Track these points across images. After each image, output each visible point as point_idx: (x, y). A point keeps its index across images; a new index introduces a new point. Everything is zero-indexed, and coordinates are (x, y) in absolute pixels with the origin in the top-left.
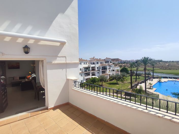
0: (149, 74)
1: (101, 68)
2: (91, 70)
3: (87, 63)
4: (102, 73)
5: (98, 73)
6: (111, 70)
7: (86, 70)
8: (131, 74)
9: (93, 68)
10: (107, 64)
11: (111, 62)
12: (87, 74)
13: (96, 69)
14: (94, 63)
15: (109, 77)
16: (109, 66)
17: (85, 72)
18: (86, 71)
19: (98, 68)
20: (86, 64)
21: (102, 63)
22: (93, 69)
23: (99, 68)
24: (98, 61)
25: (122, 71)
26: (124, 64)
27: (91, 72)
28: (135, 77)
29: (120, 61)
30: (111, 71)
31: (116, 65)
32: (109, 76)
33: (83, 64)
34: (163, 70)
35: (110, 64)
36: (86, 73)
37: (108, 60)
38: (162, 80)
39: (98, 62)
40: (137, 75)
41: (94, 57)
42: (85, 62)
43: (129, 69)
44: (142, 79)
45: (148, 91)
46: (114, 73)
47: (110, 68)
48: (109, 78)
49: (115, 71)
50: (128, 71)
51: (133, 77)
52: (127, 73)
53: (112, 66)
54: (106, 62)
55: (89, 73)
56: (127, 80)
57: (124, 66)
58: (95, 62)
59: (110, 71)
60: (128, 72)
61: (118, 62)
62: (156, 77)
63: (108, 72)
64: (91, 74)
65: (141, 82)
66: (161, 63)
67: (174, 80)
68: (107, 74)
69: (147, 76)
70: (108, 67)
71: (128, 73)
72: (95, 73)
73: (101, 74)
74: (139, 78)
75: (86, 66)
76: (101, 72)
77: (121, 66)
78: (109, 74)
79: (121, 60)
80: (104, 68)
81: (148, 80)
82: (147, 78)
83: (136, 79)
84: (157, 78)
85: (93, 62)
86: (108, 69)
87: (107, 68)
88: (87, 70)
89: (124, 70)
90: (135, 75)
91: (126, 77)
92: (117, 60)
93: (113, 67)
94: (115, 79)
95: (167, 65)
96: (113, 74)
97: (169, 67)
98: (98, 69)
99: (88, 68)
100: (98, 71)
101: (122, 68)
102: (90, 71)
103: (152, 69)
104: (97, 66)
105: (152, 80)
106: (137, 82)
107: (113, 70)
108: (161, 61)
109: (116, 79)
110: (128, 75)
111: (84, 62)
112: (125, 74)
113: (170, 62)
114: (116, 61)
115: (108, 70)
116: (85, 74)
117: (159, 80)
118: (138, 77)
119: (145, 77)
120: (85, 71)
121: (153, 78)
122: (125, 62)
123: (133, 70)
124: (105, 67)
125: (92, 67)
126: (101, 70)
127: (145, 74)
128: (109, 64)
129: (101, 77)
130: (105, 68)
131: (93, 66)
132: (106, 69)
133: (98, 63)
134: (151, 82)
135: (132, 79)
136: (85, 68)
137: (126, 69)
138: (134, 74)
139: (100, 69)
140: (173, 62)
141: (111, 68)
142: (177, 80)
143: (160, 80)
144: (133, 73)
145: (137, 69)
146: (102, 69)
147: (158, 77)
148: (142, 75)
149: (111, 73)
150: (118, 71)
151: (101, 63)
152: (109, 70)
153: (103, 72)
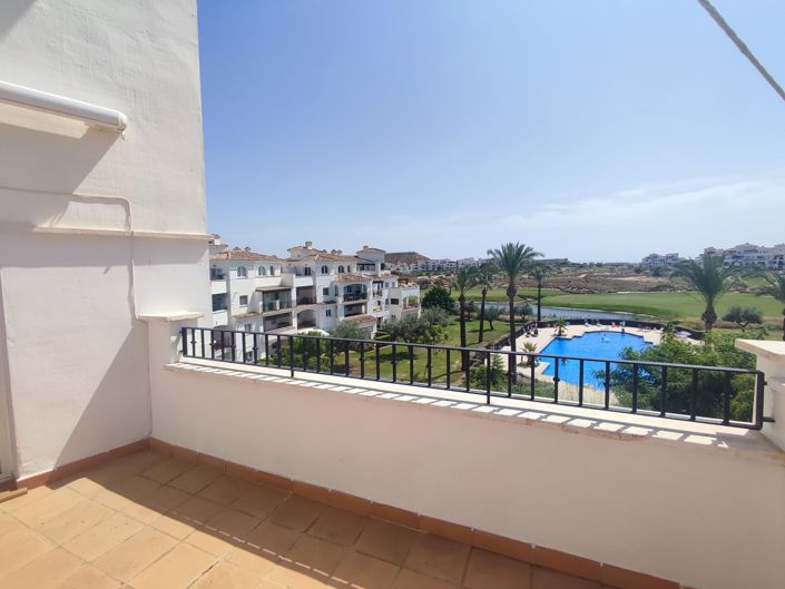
0: (526, 312)
1: (341, 293)
2: (294, 304)
3: (277, 272)
4: (346, 316)
5: (328, 313)
6: (383, 300)
7: (268, 300)
8: (462, 313)
9: (302, 292)
10: (365, 274)
11: (383, 267)
12: (278, 320)
13: (320, 297)
14: (308, 272)
15: (375, 330)
16: (374, 282)
17: (264, 310)
18: (271, 307)
19: (326, 291)
20: (272, 273)
21: (346, 270)
22: (306, 296)
23: (332, 292)
24: (327, 260)
25: (426, 303)
26: (436, 277)
27: (296, 310)
28: (477, 325)
29: (420, 263)
30: (383, 306)
31: (404, 279)
32: (378, 326)
33: (253, 273)
34: (571, 295)
35: (381, 273)
36: (273, 318)
37: (372, 257)
38: (566, 332)
39: (329, 265)
40: (483, 316)
41: (309, 243)
42: (267, 264)
43: (455, 295)
44: (501, 329)
45: (522, 375)
46: (399, 312)
47: (379, 293)
48: (377, 335)
49: (401, 303)
50: (451, 301)
51: (469, 327)
52: (447, 309)
53: (387, 285)
54: (362, 267)
55: (288, 314)
56: (446, 337)
57: (436, 282)
58: (312, 264)
59: (379, 303)
60: (453, 306)
61: (412, 265)
62: (550, 322)
63: (372, 309)
64: (295, 322)
65: (497, 341)
66: (563, 269)
67: (603, 327)
68: (369, 319)
69: (520, 318)
70: (371, 288)
71: (450, 311)
72: (316, 316)
73: (342, 318)
74: (492, 329)
75: (272, 282)
76: (339, 307)
77: (423, 285)
78: (375, 315)
79: (425, 258)
80: (356, 293)
81: (521, 333)
82: (518, 328)
83: (481, 331)
84: (552, 324)
85: (302, 265)
86: (371, 297)
87: (365, 289)
88: (278, 303)
89: (435, 299)
90: (477, 319)
91: (444, 326)
92: (411, 257)
93: (393, 286)
94: (402, 335)
95: (583, 276)
96: (393, 317)
97: (589, 285)
98: (328, 298)
99: (280, 294)
100: (330, 307)
101: (427, 291)
102: (289, 306)
103: (534, 291)
104: (322, 282)
105: (536, 333)
106: (485, 343)
107: (395, 302)
108: (565, 263)
109: (406, 334)
110: (452, 318)
111: (257, 265)
112: (442, 313)
113: (591, 265)
114: (406, 264)
115: (371, 302)
116: (266, 319)
117: (557, 333)
118: (486, 325)
119: (512, 322)
120: (264, 306)
121: (539, 327)
122: (439, 268)
123: (469, 298)
124: (359, 286)
125: (298, 289)
126: (340, 300)
127: (513, 311)
128: (375, 276)
129: (342, 330)
130: (359, 292)
131: (306, 281)
132: (364, 296)
133: (325, 270)
134: (531, 340)
135: (468, 335)
136: (264, 292)
137: (443, 293)
138: (475, 314)
139: (336, 295)
140: (599, 265)
141: (385, 293)
142: (610, 328)
143: (560, 331)
144: (471, 309)
145: (484, 293)
146: (346, 298)
147: (555, 322)
148: (502, 316)
149: (385, 314)
150: (412, 303)
151: (341, 270)
152: (377, 298)
153: (352, 310)
